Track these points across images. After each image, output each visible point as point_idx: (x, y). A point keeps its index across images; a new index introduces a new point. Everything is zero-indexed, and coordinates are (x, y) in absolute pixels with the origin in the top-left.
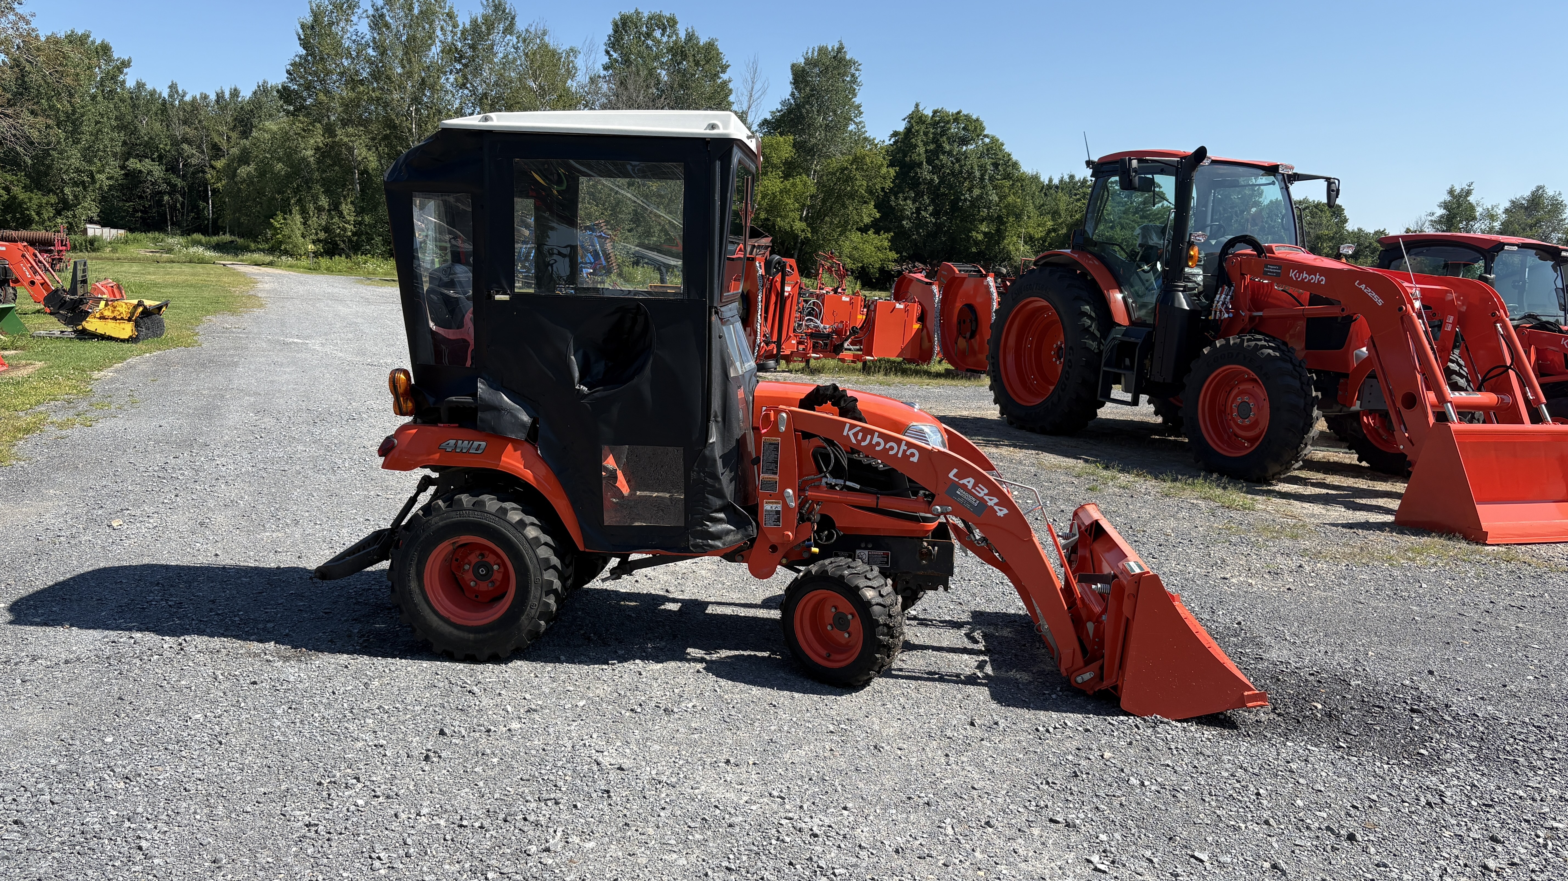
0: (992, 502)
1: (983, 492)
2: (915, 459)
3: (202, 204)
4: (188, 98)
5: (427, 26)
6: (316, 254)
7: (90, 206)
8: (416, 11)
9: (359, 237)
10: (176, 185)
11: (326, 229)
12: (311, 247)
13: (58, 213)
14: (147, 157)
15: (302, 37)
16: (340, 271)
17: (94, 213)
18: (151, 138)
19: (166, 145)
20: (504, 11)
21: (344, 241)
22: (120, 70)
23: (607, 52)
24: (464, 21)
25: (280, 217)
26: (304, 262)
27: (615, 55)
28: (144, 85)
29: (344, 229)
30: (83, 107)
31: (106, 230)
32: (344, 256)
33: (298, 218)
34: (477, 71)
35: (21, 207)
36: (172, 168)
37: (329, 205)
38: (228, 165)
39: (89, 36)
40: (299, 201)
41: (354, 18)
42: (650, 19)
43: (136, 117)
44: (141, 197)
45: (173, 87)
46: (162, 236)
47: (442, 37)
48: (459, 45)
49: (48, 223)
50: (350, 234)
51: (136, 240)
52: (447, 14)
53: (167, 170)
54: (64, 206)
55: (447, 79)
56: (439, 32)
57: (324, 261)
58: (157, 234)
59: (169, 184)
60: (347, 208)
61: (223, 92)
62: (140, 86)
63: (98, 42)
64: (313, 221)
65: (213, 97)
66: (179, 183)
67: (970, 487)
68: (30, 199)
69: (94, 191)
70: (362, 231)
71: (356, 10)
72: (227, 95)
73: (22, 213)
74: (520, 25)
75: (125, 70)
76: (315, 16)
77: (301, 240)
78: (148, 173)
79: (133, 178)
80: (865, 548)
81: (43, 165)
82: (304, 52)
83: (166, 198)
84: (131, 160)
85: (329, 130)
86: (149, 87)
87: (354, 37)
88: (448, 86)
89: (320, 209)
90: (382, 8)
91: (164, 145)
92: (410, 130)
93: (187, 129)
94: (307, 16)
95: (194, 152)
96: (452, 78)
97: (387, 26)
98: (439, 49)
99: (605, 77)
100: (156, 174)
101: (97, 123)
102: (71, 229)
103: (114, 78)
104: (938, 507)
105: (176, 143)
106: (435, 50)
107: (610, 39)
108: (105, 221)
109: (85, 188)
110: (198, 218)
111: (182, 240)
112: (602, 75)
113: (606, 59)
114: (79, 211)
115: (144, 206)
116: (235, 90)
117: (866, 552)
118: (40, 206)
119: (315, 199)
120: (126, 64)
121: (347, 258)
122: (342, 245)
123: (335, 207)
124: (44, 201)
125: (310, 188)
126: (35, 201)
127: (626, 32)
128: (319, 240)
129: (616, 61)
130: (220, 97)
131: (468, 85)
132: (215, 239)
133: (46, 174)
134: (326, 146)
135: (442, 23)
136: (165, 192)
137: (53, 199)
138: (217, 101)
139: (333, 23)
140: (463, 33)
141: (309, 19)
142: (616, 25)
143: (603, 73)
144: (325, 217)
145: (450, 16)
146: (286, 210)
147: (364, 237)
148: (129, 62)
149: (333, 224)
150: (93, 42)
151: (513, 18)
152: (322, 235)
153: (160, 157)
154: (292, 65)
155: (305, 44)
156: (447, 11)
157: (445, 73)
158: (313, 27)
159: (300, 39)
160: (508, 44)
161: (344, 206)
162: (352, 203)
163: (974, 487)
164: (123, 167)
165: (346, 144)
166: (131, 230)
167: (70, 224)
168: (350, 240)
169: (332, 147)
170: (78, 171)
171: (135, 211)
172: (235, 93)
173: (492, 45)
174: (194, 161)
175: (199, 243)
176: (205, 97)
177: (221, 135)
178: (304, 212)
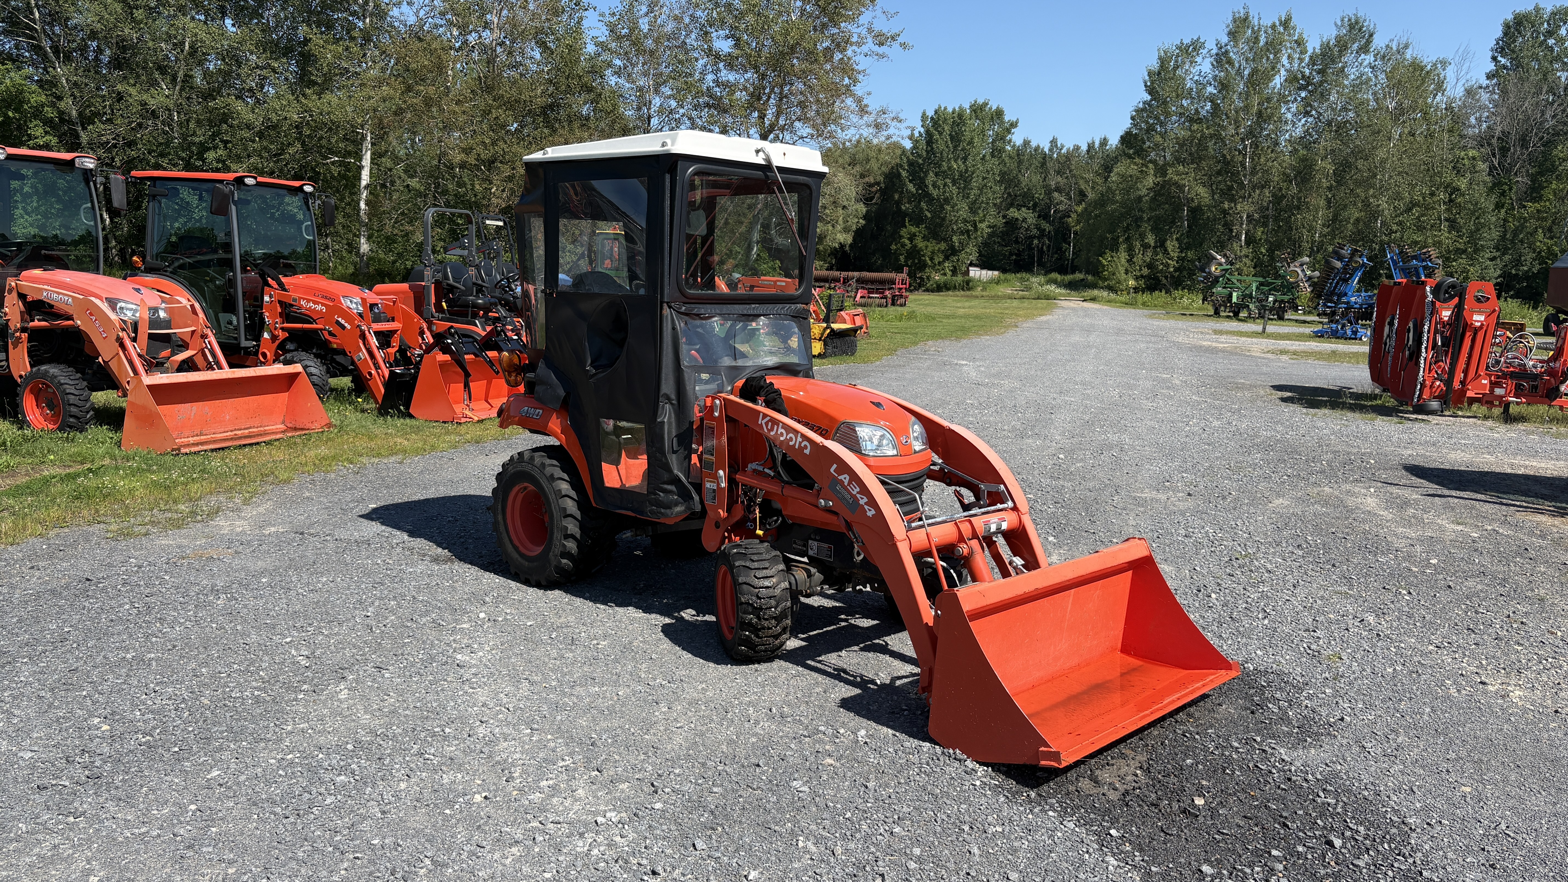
0: (863, 501)
1: (856, 490)
2: (807, 451)
3: (1065, 246)
4: (1064, 151)
5: (1271, 56)
6: (1136, 290)
7: (972, 252)
8: (1262, 44)
9: (1181, 273)
10: (1045, 230)
11: (1150, 266)
12: (1132, 283)
13: (947, 258)
14: (1024, 206)
15: (1149, 84)
16: (1155, 306)
17: (973, 258)
18: (1028, 189)
19: (1040, 194)
20: (1360, 30)
21: (1166, 277)
22: (1008, 131)
23: (1494, 59)
24: (1313, 45)
25: (1108, 256)
26: (1123, 298)
27: (1503, 61)
28: (1030, 142)
29: (1167, 266)
30: (974, 166)
31: (984, 272)
32: (1164, 292)
33: (1123, 256)
34: (1324, 97)
35: (919, 254)
36: (1044, 215)
37: (1156, 242)
38: (1086, 209)
39: (987, 104)
40: (1128, 239)
41: (1199, 59)
42: (1554, 14)
43: (1020, 171)
44: (1017, 242)
45: (1054, 142)
46: (1028, 275)
47: (1288, 66)
48: (1307, 72)
49: (937, 267)
50: (1172, 270)
51: (1006, 280)
52: (1296, 41)
53: (1039, 217)
54: (951, 252)
55: (1288, 109)
56: (1285, 60)
57: (1146, 297)
58: (1024, 274)
59: (1038, 229)
60: (1172, 245)
61: (1093, 143)
62: (1026, 143)
63: (994, 108)
64: (1138, 259)
65: (1084, 148)
66: (1047, 227)
67: (846, 484)
68: (927, 247)
69: (976, 238)
70: (1185, 268)
71: (1201, 51)
72: (1097, 145)
73: (920, 260)
74: (1379, 42)
75: (1013, 130)
76: (1162, 63)
77: (1124, 276)
78: (1023, 221)
79: (1012, 224)
80: (815, 540)
81: (939, 217)
82: (1149, 98)
83: (1036, 242)
84: (1011, 210)
85: (1161, 170)
86: (1034, 144)
87: (1196, 78)
88: (1289, 116)
89: (1146, 246)
90: (1226, 45)
91: (1039, 194)
92: (1243, 164)
93: (1059, 179)
94: (1155, 63)
95: (1063, 199)
96: (1294, 107)
97: (1230, 62)
98: (1283, 78)
99: (1488, 87)
100: (1030, 221)
101: (984, 178)
102: (954, 272)
103: (1003, 139)
104: (822, 501)
105: (1049, 192)
106: (1278, 81)
107: (1498, 43)
108: (984, 265)
109: (969, 236)
110: (1060, 259)
111: (1042, 279)
112: (1484, 85)
113: (1492, 67)
114: (963, 255)
115: (1018, 250)
116: (1105, 139)
117: (816, 543)
118: (933, 252)
119: (1142, 236)
120: (1014, 125)
121: (1166, 293)
122: (1164, 281)
123: (1161, 244)
124: (937, 248)
125: (1139, 226)
126: (930, 249)
127: (1520, 33)
128: (1142, 276)
129: (1504, 67)
130: (1091, 147)
131: (1314, 112)
132: (1069, 278)
133: (941, 225)
134: (1157, 185)
135: (1289, 51)
136: (1035, 237)
137: (943, 246)
138: (1088, 151)
139: (1178, 67)
140: (1311, 57)
141: (1155, 65)
142: (1507, 26)
143: (1485, 82)
144: (1149, 254)
145: (1299, 43)
146: (1114, 247)
147: (1185, 273)
148: (1017, 123)
149: (1157, 260)
150: (990, 109)
151: (1371, 35)
152: (1145, 271)
153: (1035, 205)
154: (1136, 111)
155: (1151, 90)
156: (1296, 38)
157: (1286, 103)
158: (1159, 73)
159: (1146, 86)
160: (1361, 64)
161: (1168, 242)
162: (1177, 239)
163: (849, 484)
164: (1004, 217)
165: (1176, 183)
166: (1004, 271)
167: (955, 267)
168: (1172, 277)
169: (1163, 187)
170: (965, 221)
171: (1011, 254)
172: (1104, 142)
173: (1343, 68)
174: (1062, 207)
175: (1055, 282)
176: (1077, 148)
177: (1087, 182)
178: (1130, 250)
